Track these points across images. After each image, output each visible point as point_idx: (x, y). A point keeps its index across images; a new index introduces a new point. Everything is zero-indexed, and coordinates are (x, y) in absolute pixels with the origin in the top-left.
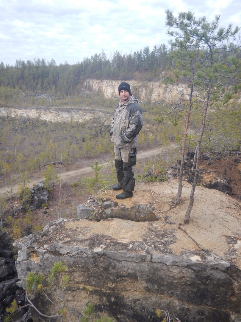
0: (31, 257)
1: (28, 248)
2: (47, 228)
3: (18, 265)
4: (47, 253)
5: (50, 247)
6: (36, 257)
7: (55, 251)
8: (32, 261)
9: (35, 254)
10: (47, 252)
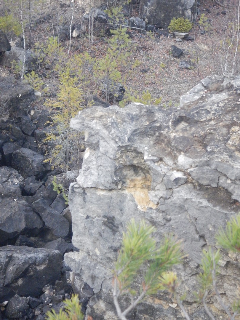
0: (124, 183)
1: (120, 147)
2: (197, 97)
3: (78, 200)
4: (185, 186)
5: (200, 166)
6: (143, 188)
7: (214, 185)
8: (129, 198)
9: (139, 178)
10: (186, 182)
